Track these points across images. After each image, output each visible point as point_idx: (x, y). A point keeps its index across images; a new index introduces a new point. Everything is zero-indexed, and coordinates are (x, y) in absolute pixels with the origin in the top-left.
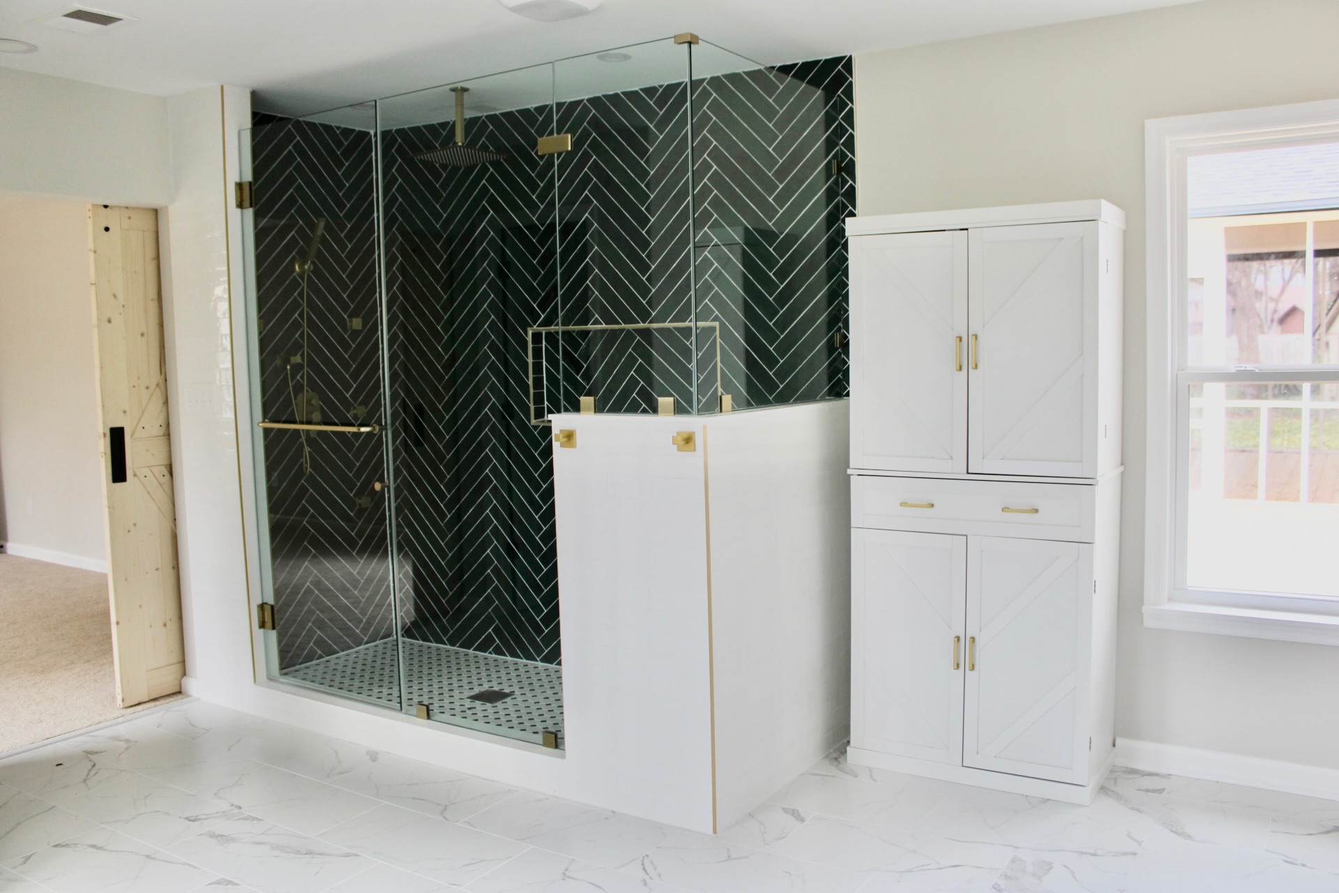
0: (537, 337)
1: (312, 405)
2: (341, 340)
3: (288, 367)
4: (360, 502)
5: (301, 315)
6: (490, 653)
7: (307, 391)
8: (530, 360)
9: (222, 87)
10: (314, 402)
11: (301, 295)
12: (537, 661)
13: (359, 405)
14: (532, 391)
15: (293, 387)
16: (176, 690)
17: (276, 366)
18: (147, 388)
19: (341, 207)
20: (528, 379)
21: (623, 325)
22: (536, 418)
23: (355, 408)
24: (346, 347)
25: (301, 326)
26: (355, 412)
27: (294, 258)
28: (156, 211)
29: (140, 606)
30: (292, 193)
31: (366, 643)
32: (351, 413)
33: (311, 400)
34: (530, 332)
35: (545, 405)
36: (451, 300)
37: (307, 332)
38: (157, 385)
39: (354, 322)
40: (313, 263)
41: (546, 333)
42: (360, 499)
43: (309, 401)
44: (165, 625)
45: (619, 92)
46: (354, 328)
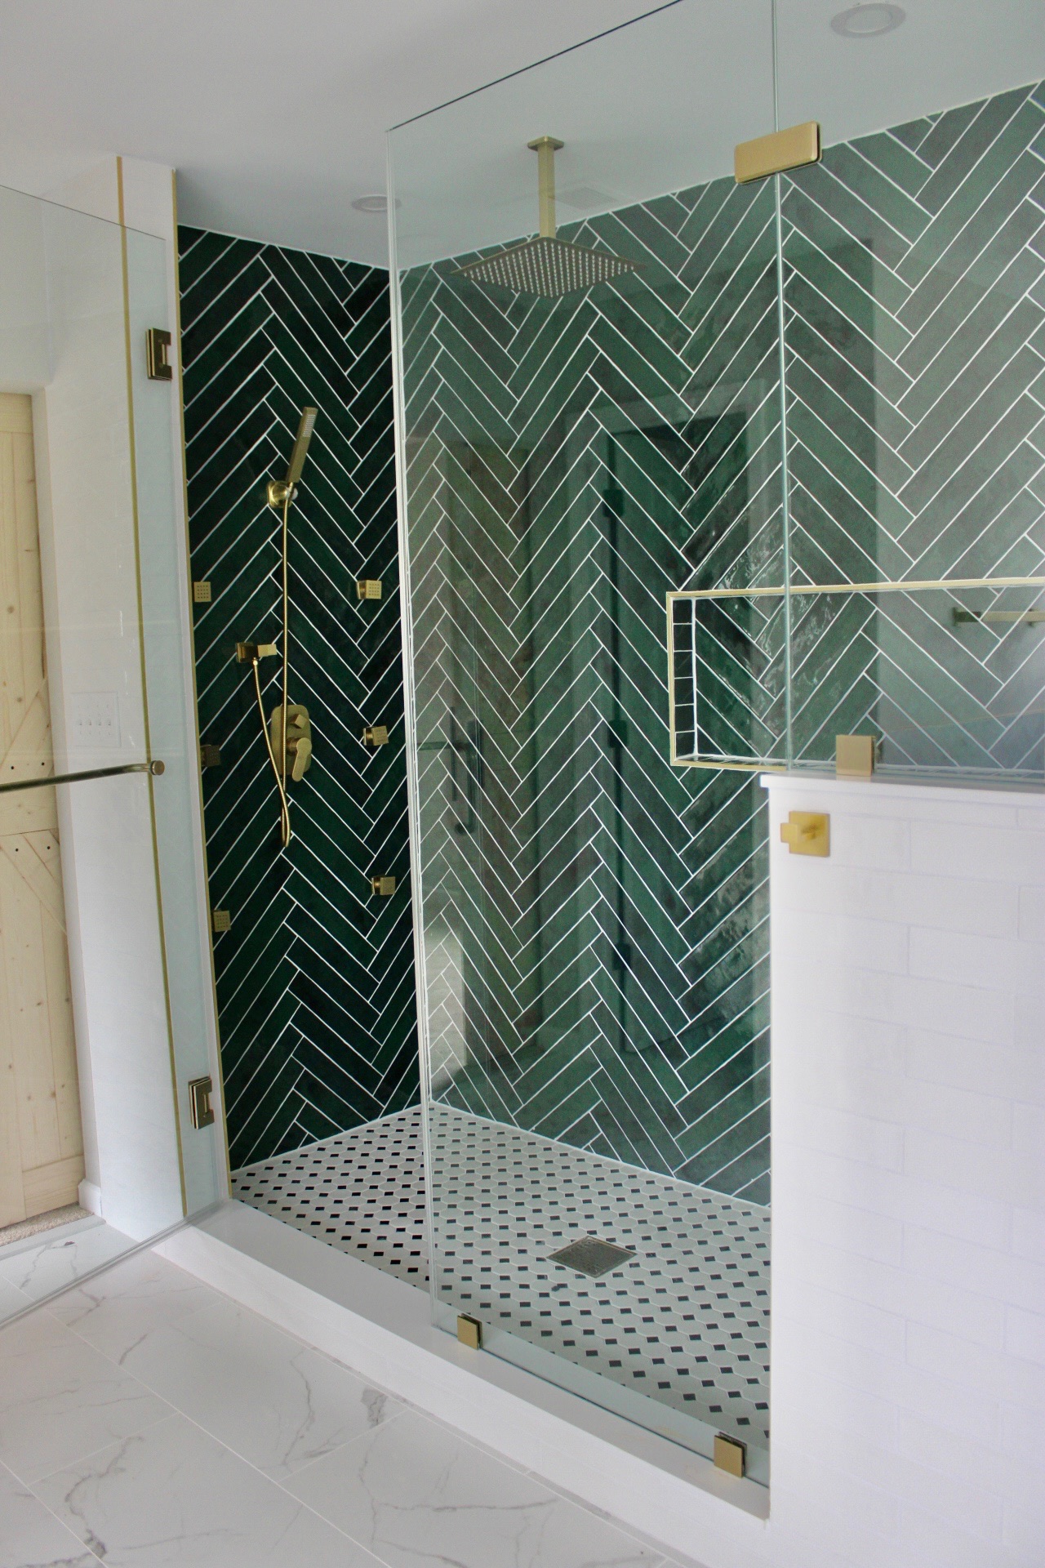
0: (682, 609)
1: (298, 727)
2: (347, 617)
3: (255, 663)
4: (377, 884)
5: (278, 575)
6: (588, 1149)
7: (289, 702)
8: (670, 651)
9: (119, 160)
10: (301, 721)
11: (278, 540)
12: (670, 1175)
13: (376, 725)
14: (672, 705)
15: (262, 697)
16: (73, 1201)
17: (234, 659)
18: (20, 700)
19: (347, 394)
20: (666, 684)
21: (814, 585)
22: (680, 752)
23: (369, 731)
24: (357, 630)
25: (279, 593)
26: (370, 736)
27: (266, 479)
28: (29, 398)
29: (10, 1067)
30: (262, 368)
31: (386, 1113)
32: (364, 737)
33: (295, 717)
34: (670, 597)
35: (696, 731)
36: (528, 547)
37: (288, 600)
38: (37, 695)
39: (368, 586)
40: (297, 485)
41: (697, 601)
42: (377, 880)
43: (292, 720)
44: (54, 1095)
45: (845, 142)
46: (368, 596)
